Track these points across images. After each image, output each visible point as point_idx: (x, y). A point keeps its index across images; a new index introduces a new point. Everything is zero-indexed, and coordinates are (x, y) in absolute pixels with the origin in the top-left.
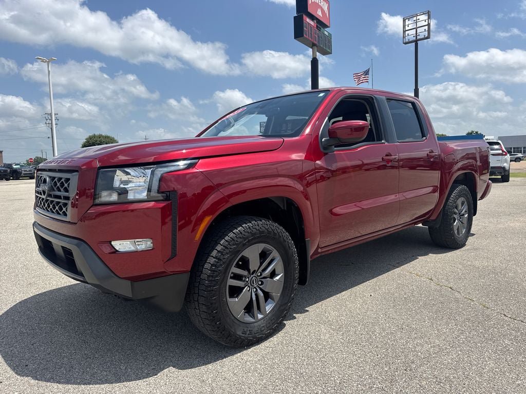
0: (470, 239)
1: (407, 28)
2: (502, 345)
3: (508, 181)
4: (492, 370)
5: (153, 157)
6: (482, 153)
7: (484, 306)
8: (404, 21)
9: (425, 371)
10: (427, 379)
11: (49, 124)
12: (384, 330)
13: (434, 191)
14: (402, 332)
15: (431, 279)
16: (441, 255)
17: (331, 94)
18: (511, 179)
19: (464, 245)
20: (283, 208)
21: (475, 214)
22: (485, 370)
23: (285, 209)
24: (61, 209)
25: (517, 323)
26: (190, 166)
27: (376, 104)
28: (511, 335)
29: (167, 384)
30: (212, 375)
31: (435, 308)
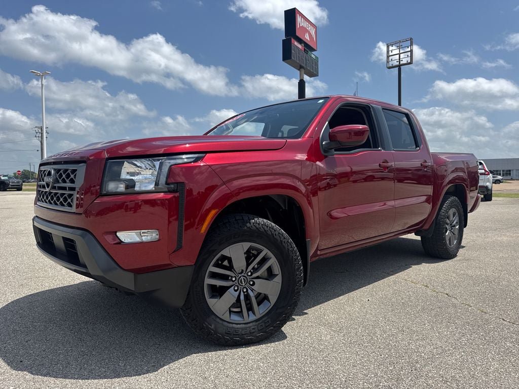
0: (461, 251)
1: (390, 54)
2: (504, 347)
3: (490, 200)
4: (497, 370)
5: (163, 149)
6: (469, 169)
7: (482, 312)
8: (388, 47)
9: (430, 371)
10: (433, 378)
11: (39, 137)
12: (385, 332)
13: (427, 201)
14: (403, 334)
15: (426, 286)
16: (434, 264)
17: (330, 100)
18: (493, 198)
19: (455, 256)
20: (284, 208)
21: (465, 226)
22: (490, 370)
23: (287, 208)
24: (65, 200)
25: (516, 327)
26: (197, 160)
27: (373, 113)
28: (511, 338)
29: (169, 380)
30: (214, 373)
31: (433, 313)
